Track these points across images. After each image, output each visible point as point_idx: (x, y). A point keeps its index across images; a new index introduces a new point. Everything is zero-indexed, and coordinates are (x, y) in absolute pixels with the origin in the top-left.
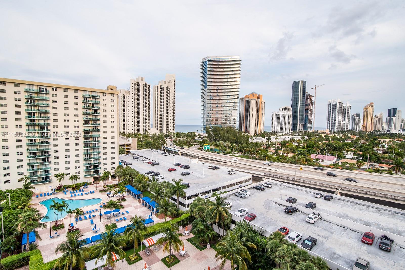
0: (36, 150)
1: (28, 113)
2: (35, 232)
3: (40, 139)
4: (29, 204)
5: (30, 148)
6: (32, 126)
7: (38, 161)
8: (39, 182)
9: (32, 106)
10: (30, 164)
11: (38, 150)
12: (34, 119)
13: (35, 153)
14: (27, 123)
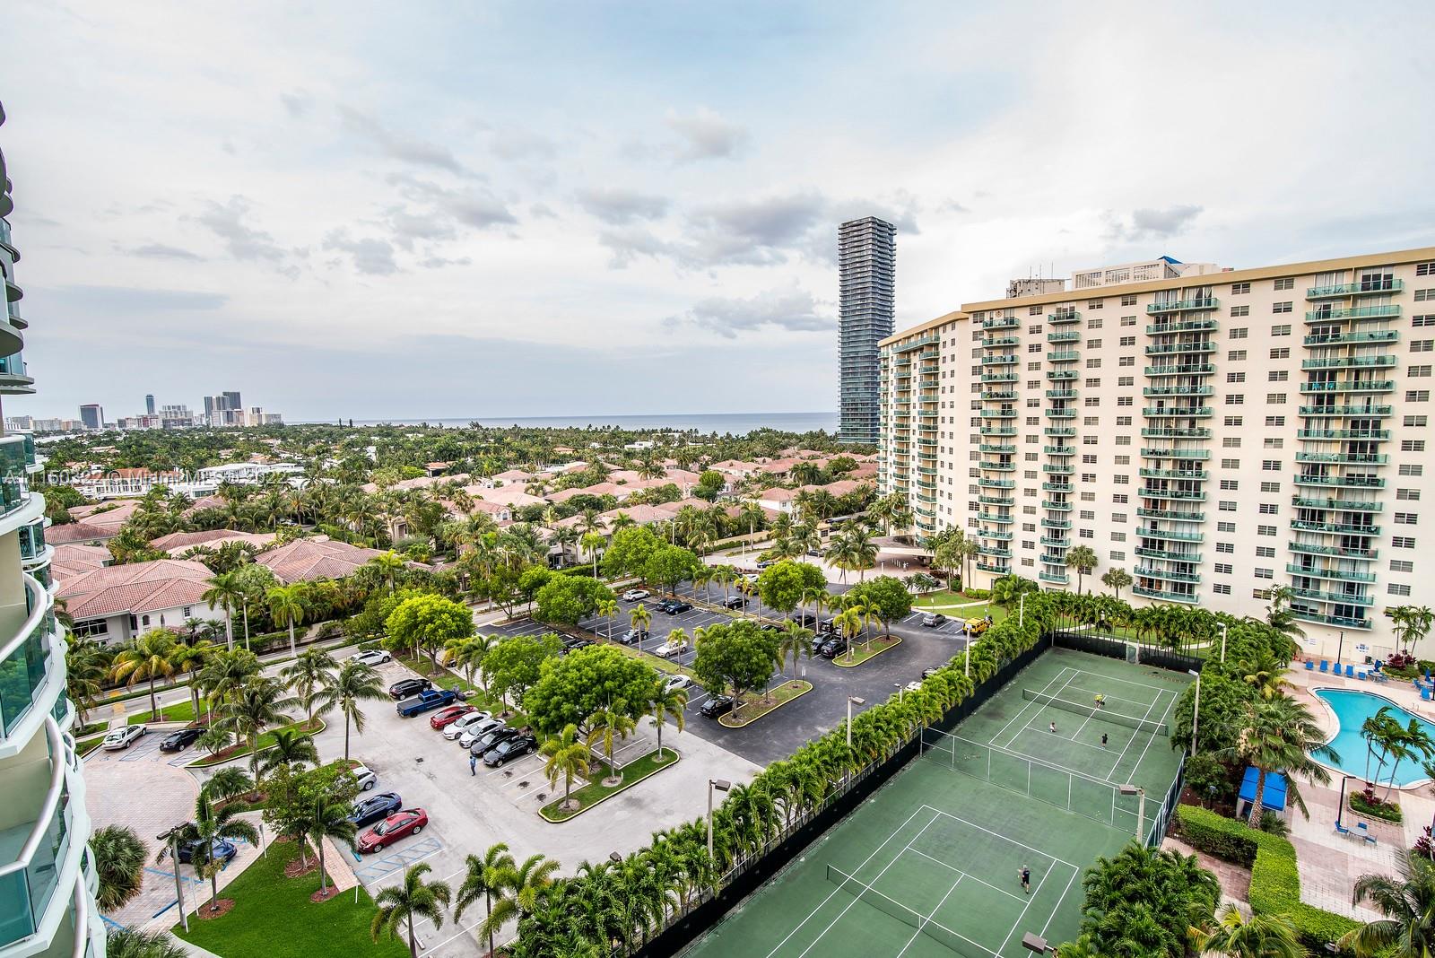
0: (1326, 503)
1: (1312, 374)
2: (1287, 780)
3: (1342, 467)
4: (1278, 680)
5: (1304, 495)
6: (1320, 418)
7: (1329, 543)
8: (1321, 618)
9: (1326, 348)
10: (1297, 547)
11: (1331, 504)
12: (1329, 395)
13: (1322, 513)
14: (1304, 410)
